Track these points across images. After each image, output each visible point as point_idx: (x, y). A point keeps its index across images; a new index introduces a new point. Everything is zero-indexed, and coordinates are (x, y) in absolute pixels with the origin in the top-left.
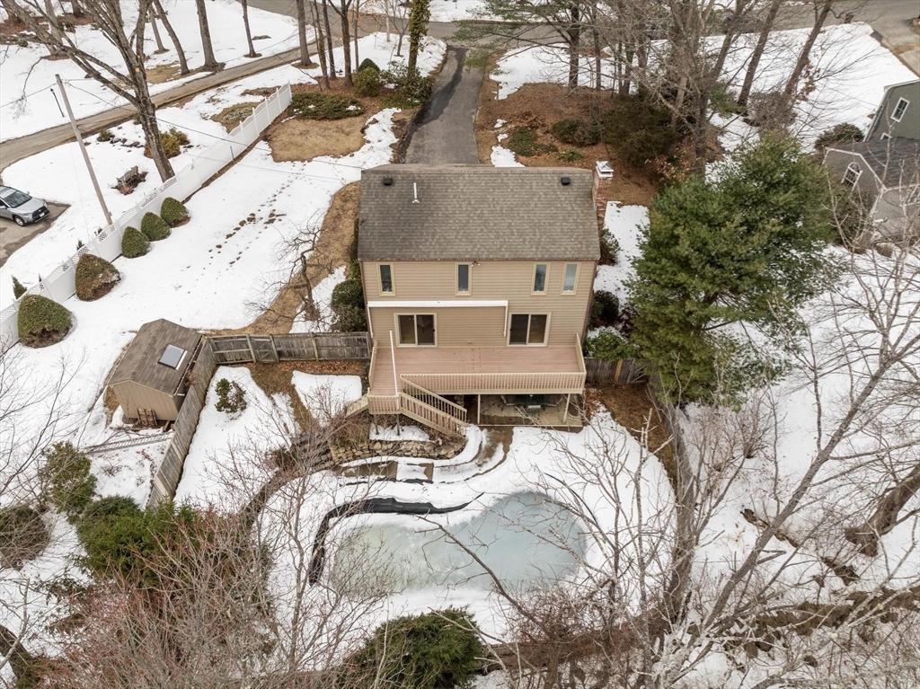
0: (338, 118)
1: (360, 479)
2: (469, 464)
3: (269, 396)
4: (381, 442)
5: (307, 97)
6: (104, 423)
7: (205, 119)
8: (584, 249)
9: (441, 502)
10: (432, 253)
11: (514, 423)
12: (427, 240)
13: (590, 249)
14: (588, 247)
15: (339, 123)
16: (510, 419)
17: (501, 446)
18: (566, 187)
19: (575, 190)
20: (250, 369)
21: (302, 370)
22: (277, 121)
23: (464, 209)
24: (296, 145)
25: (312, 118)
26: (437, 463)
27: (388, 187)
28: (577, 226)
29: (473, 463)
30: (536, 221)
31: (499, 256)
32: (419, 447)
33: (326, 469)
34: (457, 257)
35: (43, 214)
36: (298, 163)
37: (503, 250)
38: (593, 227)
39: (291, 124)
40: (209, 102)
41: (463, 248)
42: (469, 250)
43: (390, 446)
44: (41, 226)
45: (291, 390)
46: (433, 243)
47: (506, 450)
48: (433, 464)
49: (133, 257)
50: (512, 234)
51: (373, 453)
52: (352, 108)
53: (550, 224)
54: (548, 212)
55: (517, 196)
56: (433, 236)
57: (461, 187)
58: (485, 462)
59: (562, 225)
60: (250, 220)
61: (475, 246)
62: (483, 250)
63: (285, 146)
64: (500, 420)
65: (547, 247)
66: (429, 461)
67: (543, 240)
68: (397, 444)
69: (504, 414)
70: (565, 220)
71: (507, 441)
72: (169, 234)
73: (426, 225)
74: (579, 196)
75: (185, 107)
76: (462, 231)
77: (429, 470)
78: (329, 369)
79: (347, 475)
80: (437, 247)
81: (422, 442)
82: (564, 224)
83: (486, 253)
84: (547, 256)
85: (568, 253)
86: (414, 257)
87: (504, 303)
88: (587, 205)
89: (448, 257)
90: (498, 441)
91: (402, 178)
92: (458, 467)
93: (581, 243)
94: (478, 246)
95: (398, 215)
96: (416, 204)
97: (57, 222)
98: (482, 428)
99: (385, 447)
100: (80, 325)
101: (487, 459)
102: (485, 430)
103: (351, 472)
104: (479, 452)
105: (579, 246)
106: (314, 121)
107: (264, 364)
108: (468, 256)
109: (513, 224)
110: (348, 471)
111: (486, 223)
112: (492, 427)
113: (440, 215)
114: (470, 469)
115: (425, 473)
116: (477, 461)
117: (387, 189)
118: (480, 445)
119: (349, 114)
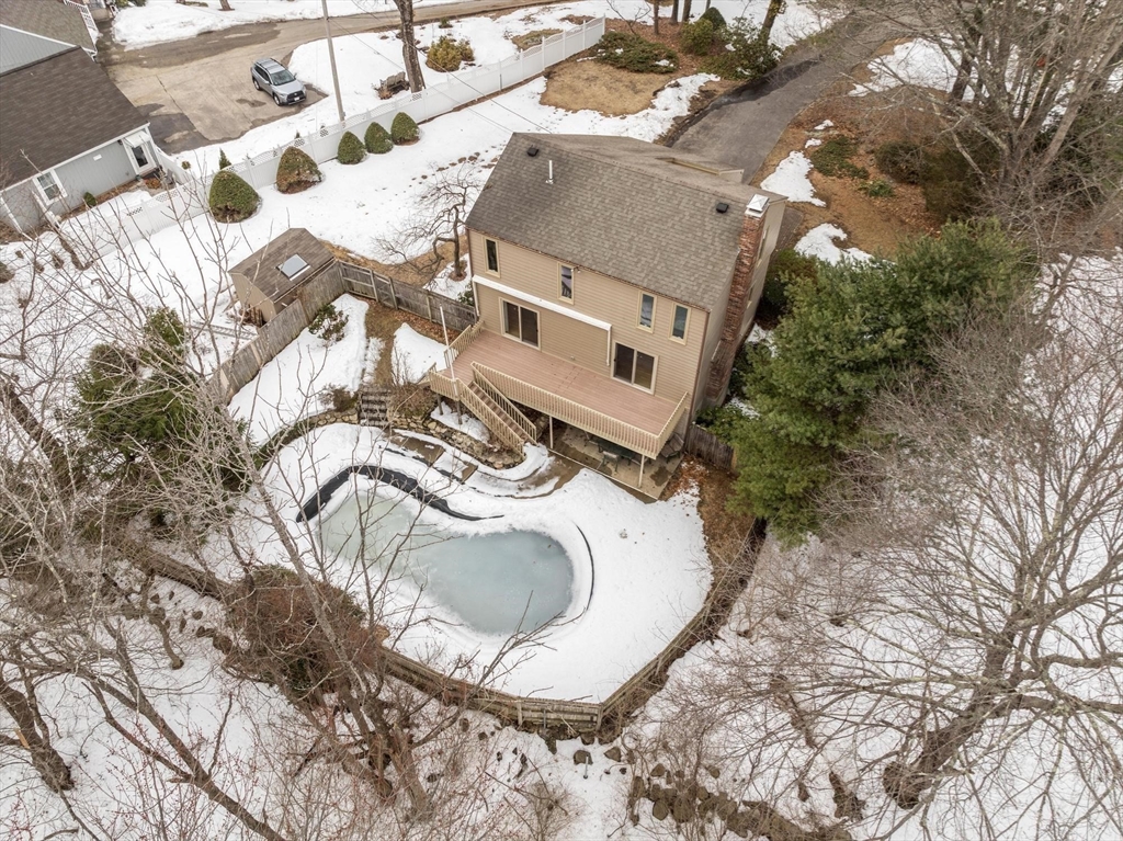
0: (638, 71)
1: (400, 450)
2: (511, 483)
3: (367, 338)
4: (438, 423)
5: (622, 39)
6: (225, 306)
7: (506, 38)
8: (698, 294)
9: (456, 506)
10: (536, 243)
11: (587, 464)
12: (539, 227)
13: (706, 296)
14: (705, 292)
15: (637, 77)
16: (587, 458)
17: (556, 480)
18: (720, 215)
19: (728, 222)
20: (371, 306)
21: (412, 324)
22: (573, 59)
23: (594, 206)
24: (573, 90)
25: (611, 65)
26: (482, 468)
27: (530, 158)
28: (707, 264)
29: (516, 484)
30: (663, 244)
31: (602, 270)
32: (469, 443)
33: (379, 426)
34: (559, 256)
35: (297, 99)
36: (561, 111)
37: (610, 264)
38: (723, 271)
39: (585, 65)
40: (523, 20)
41: (570, 247)
42: (575, 252)
43: (444, 431)
44: (293, 109)
45: (389, 339)
46: (543, 233)
47: (558, 486)
48: (476, 468)
49: (344, 163)
50: (629, 249)
51: (427, 431)
52: (664, 63)
53: (678, 253)
54: (683, 237)
55: (658, 209)
56: (548, 225)
57: (603, 181)
58: (528, 488)
59: (690, 257)
60: (472, 158)
61: (583, 250)
62: (589, 257)
63: (560, 90)
64: (576, 455)
65: (659, 277)
66: (475, 462)
67: (659, 268)
68: (451, 431)
69: (585, 451)
70: (697, 254)
71: (565, 478)
72: (389, 150)
73: (547, 210)
74: (729, 230)
75: (498, 20)
76: (579, 229)
77: (470, 470)
78: (436, 333)
79: (392, 442)
80: (545, 238)
81: (476, 441)
82: (693, 257)
83: (590, 261)
84: (652, 287)
85: (678, 291)
86: (517, 241)
87: (607, 326)
88: (732, 244)
89: (551, 253)
90: (557, 475)
91: (551, 151)
92: (499, 481)
93: (699, 285)
94: (586, 252)
95: (525, 191)
96: (549, 184)
97: (307, 109)
98: (551, 454)
99: (438, 429)
100: (261, 213)
101: (532, 487)
102: (553, 458)
103: (398, 440)
104: (530, 476)
105: (695, 288)
106: (611, 68)
107: (385, 306)
108: (570, 259)
109: (636, 239)
110: (397, 437)
111: (607, 229)
112: (562, 458)
113: (566, 204)
114: (509, 488)
115: (463, 472)
116: (521, 483)
117: (529, 160)
118: (537, 470)
119: (655, 70)
